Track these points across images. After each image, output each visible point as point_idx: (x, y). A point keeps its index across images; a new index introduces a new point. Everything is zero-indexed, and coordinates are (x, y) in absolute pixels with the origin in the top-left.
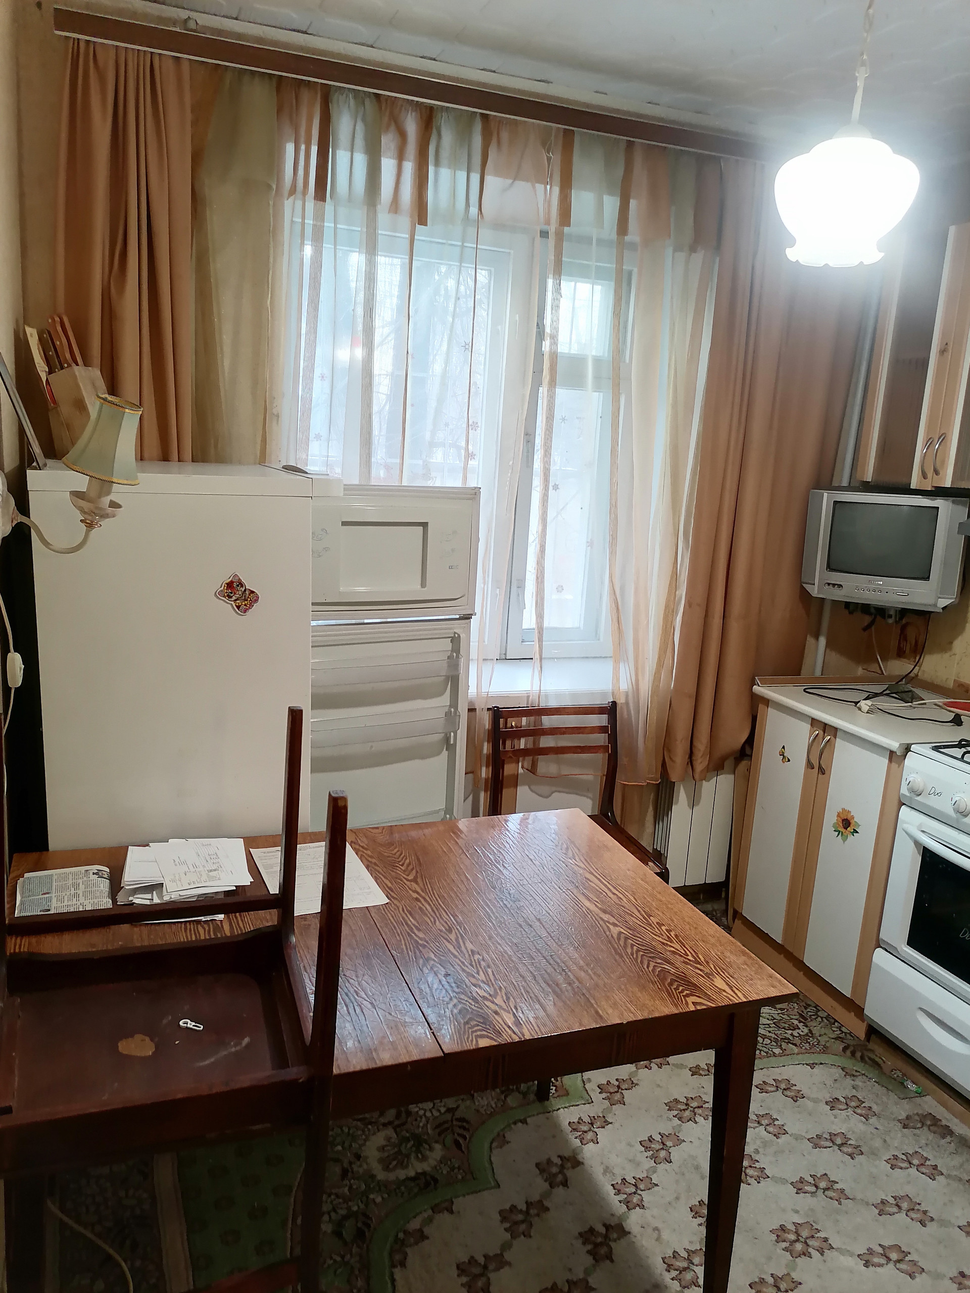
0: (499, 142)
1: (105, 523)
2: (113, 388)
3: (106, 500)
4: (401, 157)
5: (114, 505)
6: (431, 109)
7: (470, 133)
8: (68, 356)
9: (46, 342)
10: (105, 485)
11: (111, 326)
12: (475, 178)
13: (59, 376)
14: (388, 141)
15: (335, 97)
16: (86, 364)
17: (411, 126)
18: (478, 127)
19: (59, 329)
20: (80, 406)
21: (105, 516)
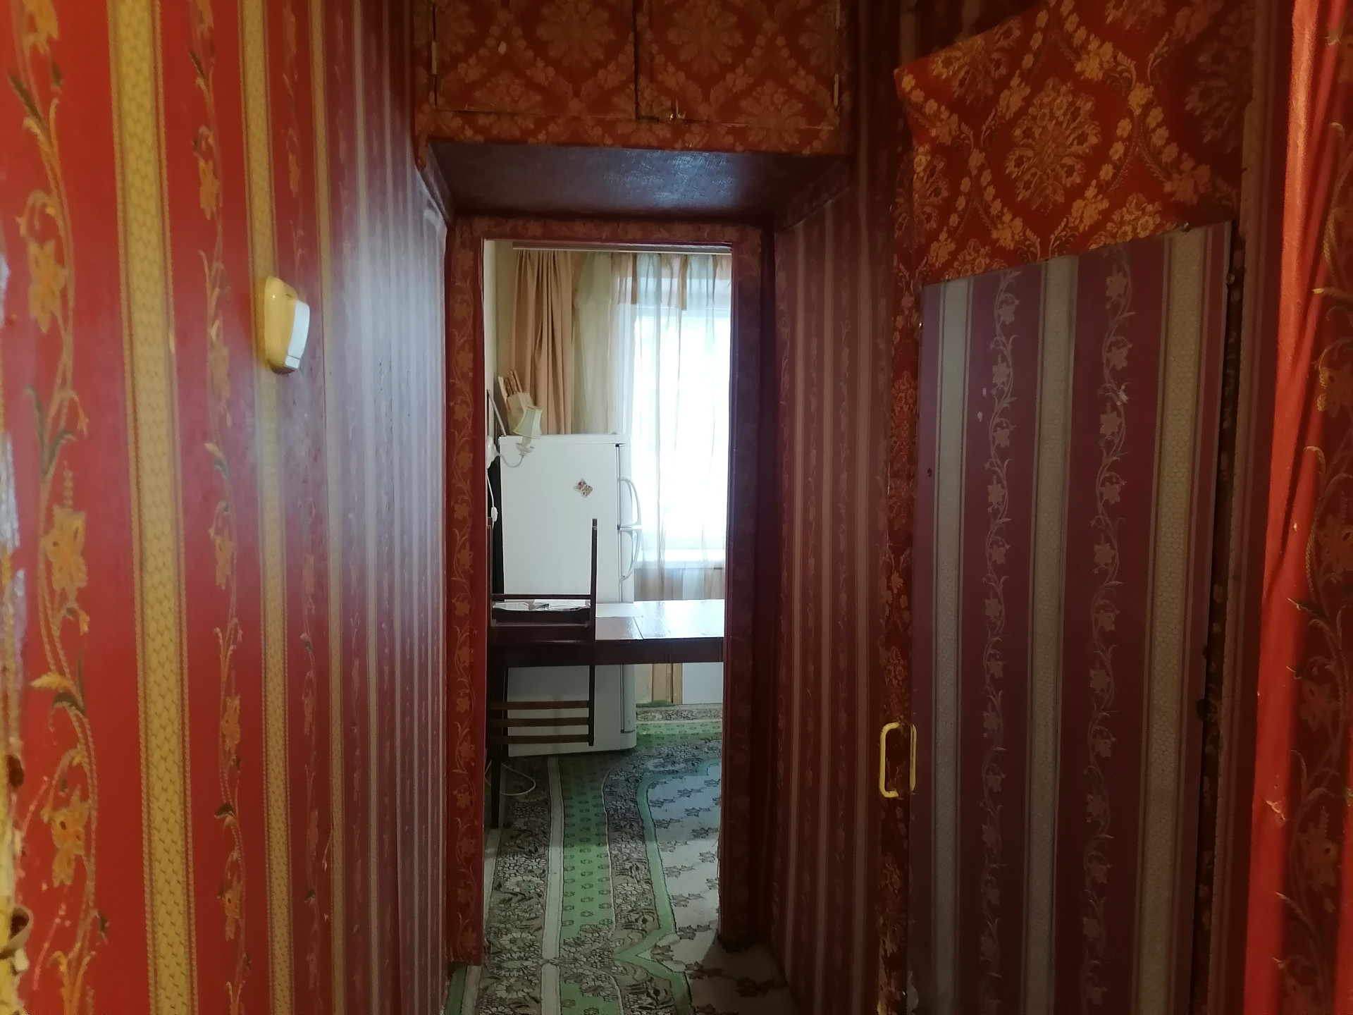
0: (721, 265)
1: (528, 454)
2: (535, 403)
3: (529, 446)
4: (672, 276)
5: (531, 447)
6: (686, 255)
7: (707, 262)
8: (515, 388)
9: (507, 383)
10: (528, 439)
11: (535, 376)
12: (711, 281)
13: (512, 398)
14: (665, 271)
15: (638, 257)
16: (524, 390)
17: (676, 264)
18: (711, 259)
19: (512, 377)
20: (521, 410)
21: (528, 452)
